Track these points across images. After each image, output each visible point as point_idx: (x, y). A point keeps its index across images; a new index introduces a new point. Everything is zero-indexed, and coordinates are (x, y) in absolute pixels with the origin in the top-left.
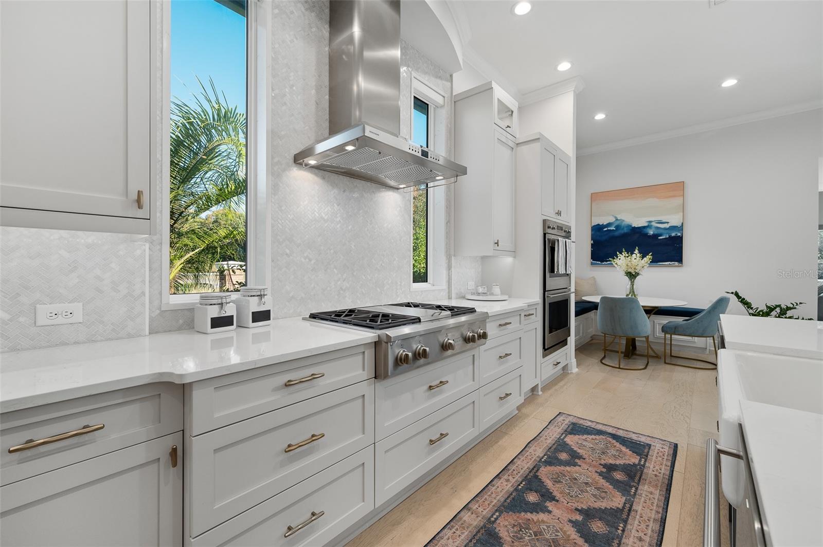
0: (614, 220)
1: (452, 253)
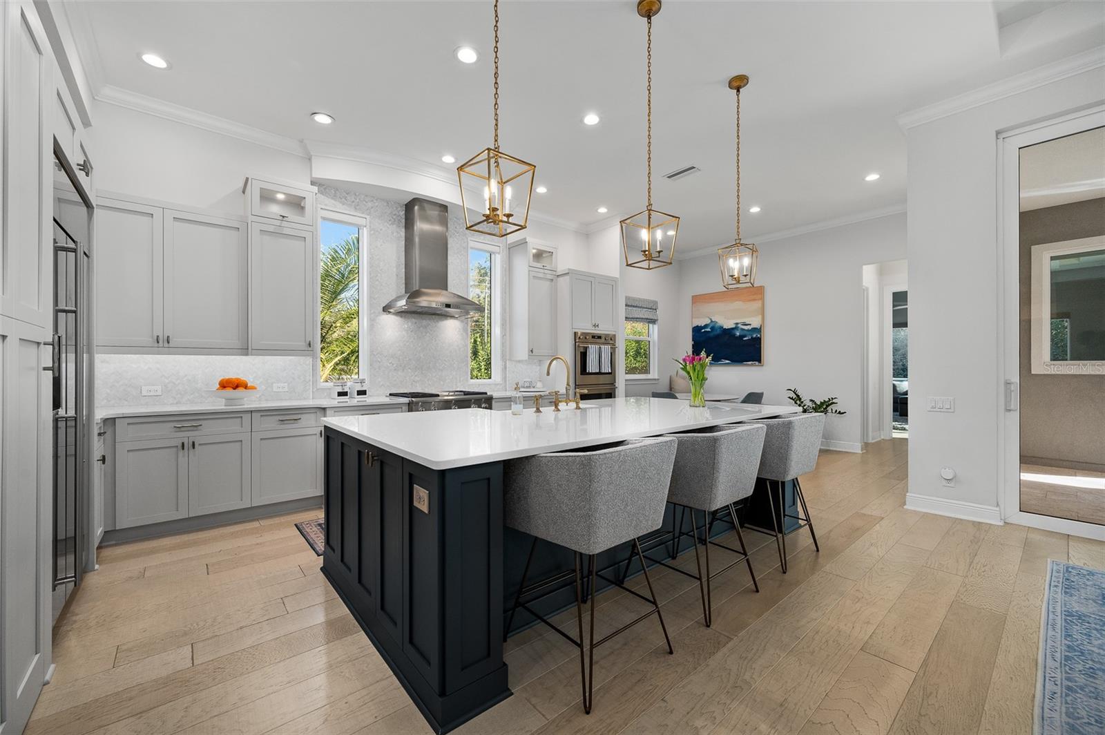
0: (710, 321)
1: (508, 358)
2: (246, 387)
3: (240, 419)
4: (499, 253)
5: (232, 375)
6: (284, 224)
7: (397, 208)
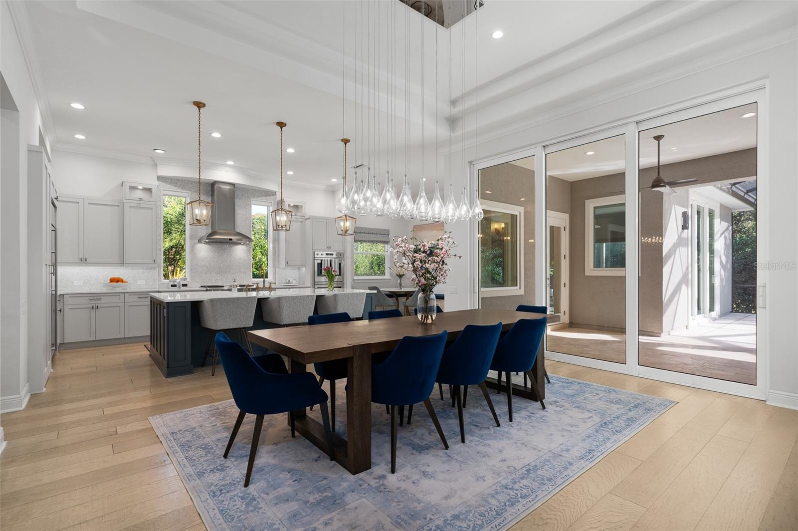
1: (277, 266)
2: (122, 282)
3: (118, 297)
4: (272, 206)
5: (116, 276)
6: (141, 202)
7: (206, 186)
